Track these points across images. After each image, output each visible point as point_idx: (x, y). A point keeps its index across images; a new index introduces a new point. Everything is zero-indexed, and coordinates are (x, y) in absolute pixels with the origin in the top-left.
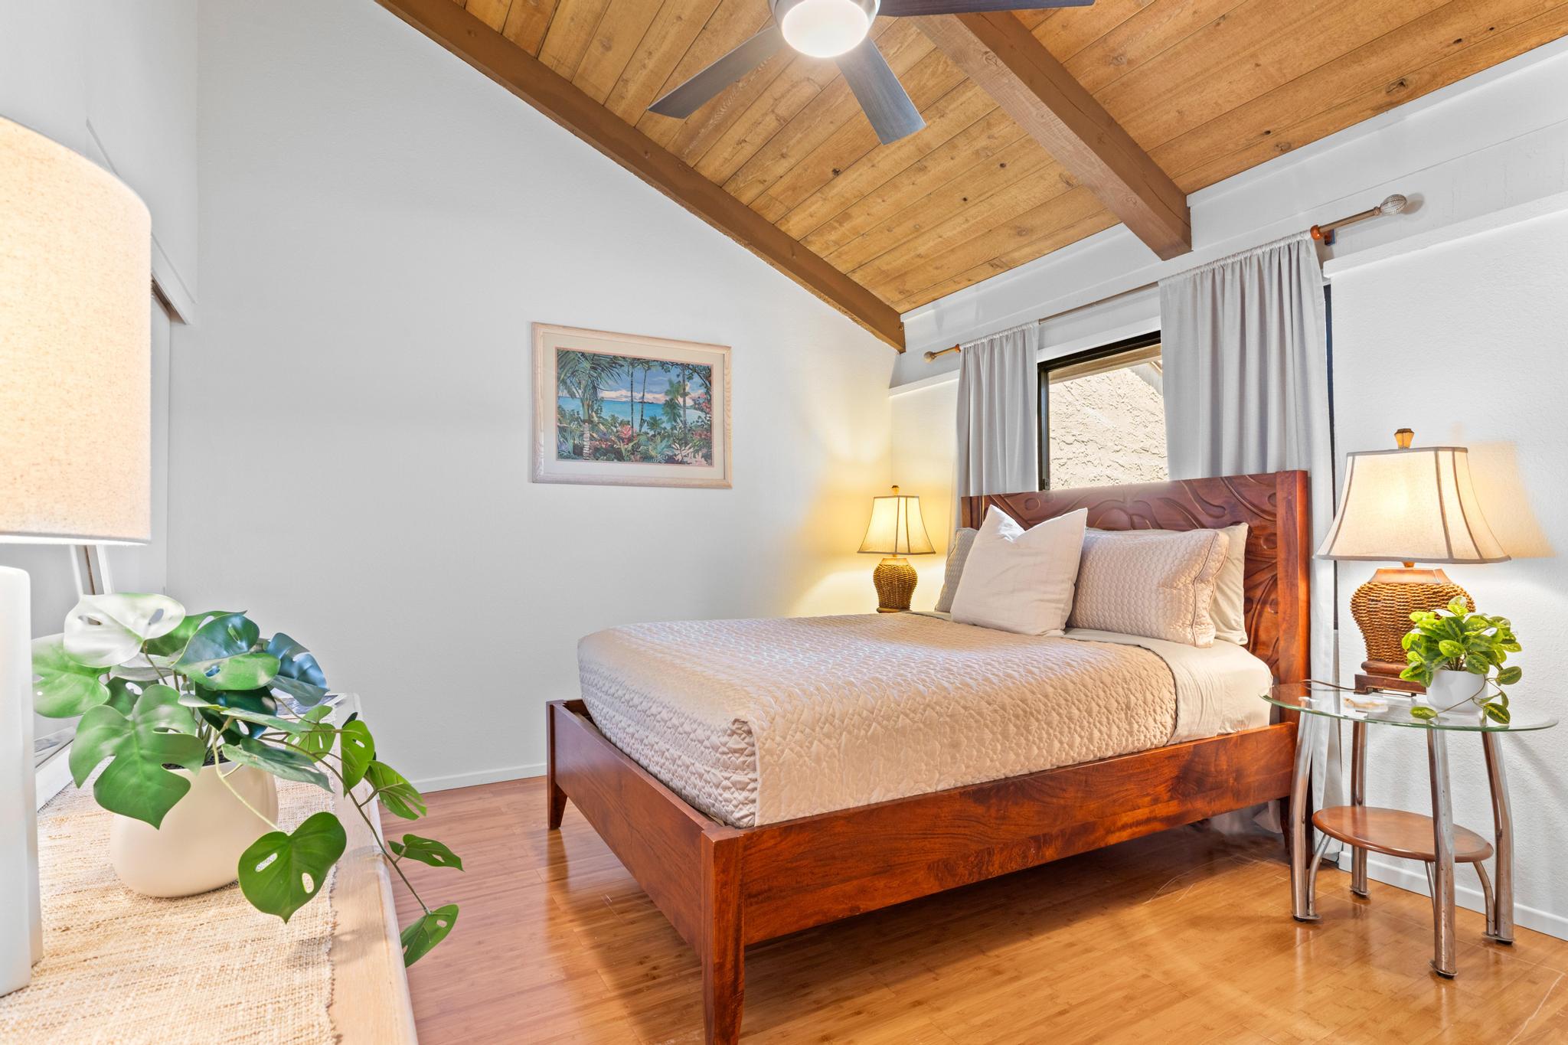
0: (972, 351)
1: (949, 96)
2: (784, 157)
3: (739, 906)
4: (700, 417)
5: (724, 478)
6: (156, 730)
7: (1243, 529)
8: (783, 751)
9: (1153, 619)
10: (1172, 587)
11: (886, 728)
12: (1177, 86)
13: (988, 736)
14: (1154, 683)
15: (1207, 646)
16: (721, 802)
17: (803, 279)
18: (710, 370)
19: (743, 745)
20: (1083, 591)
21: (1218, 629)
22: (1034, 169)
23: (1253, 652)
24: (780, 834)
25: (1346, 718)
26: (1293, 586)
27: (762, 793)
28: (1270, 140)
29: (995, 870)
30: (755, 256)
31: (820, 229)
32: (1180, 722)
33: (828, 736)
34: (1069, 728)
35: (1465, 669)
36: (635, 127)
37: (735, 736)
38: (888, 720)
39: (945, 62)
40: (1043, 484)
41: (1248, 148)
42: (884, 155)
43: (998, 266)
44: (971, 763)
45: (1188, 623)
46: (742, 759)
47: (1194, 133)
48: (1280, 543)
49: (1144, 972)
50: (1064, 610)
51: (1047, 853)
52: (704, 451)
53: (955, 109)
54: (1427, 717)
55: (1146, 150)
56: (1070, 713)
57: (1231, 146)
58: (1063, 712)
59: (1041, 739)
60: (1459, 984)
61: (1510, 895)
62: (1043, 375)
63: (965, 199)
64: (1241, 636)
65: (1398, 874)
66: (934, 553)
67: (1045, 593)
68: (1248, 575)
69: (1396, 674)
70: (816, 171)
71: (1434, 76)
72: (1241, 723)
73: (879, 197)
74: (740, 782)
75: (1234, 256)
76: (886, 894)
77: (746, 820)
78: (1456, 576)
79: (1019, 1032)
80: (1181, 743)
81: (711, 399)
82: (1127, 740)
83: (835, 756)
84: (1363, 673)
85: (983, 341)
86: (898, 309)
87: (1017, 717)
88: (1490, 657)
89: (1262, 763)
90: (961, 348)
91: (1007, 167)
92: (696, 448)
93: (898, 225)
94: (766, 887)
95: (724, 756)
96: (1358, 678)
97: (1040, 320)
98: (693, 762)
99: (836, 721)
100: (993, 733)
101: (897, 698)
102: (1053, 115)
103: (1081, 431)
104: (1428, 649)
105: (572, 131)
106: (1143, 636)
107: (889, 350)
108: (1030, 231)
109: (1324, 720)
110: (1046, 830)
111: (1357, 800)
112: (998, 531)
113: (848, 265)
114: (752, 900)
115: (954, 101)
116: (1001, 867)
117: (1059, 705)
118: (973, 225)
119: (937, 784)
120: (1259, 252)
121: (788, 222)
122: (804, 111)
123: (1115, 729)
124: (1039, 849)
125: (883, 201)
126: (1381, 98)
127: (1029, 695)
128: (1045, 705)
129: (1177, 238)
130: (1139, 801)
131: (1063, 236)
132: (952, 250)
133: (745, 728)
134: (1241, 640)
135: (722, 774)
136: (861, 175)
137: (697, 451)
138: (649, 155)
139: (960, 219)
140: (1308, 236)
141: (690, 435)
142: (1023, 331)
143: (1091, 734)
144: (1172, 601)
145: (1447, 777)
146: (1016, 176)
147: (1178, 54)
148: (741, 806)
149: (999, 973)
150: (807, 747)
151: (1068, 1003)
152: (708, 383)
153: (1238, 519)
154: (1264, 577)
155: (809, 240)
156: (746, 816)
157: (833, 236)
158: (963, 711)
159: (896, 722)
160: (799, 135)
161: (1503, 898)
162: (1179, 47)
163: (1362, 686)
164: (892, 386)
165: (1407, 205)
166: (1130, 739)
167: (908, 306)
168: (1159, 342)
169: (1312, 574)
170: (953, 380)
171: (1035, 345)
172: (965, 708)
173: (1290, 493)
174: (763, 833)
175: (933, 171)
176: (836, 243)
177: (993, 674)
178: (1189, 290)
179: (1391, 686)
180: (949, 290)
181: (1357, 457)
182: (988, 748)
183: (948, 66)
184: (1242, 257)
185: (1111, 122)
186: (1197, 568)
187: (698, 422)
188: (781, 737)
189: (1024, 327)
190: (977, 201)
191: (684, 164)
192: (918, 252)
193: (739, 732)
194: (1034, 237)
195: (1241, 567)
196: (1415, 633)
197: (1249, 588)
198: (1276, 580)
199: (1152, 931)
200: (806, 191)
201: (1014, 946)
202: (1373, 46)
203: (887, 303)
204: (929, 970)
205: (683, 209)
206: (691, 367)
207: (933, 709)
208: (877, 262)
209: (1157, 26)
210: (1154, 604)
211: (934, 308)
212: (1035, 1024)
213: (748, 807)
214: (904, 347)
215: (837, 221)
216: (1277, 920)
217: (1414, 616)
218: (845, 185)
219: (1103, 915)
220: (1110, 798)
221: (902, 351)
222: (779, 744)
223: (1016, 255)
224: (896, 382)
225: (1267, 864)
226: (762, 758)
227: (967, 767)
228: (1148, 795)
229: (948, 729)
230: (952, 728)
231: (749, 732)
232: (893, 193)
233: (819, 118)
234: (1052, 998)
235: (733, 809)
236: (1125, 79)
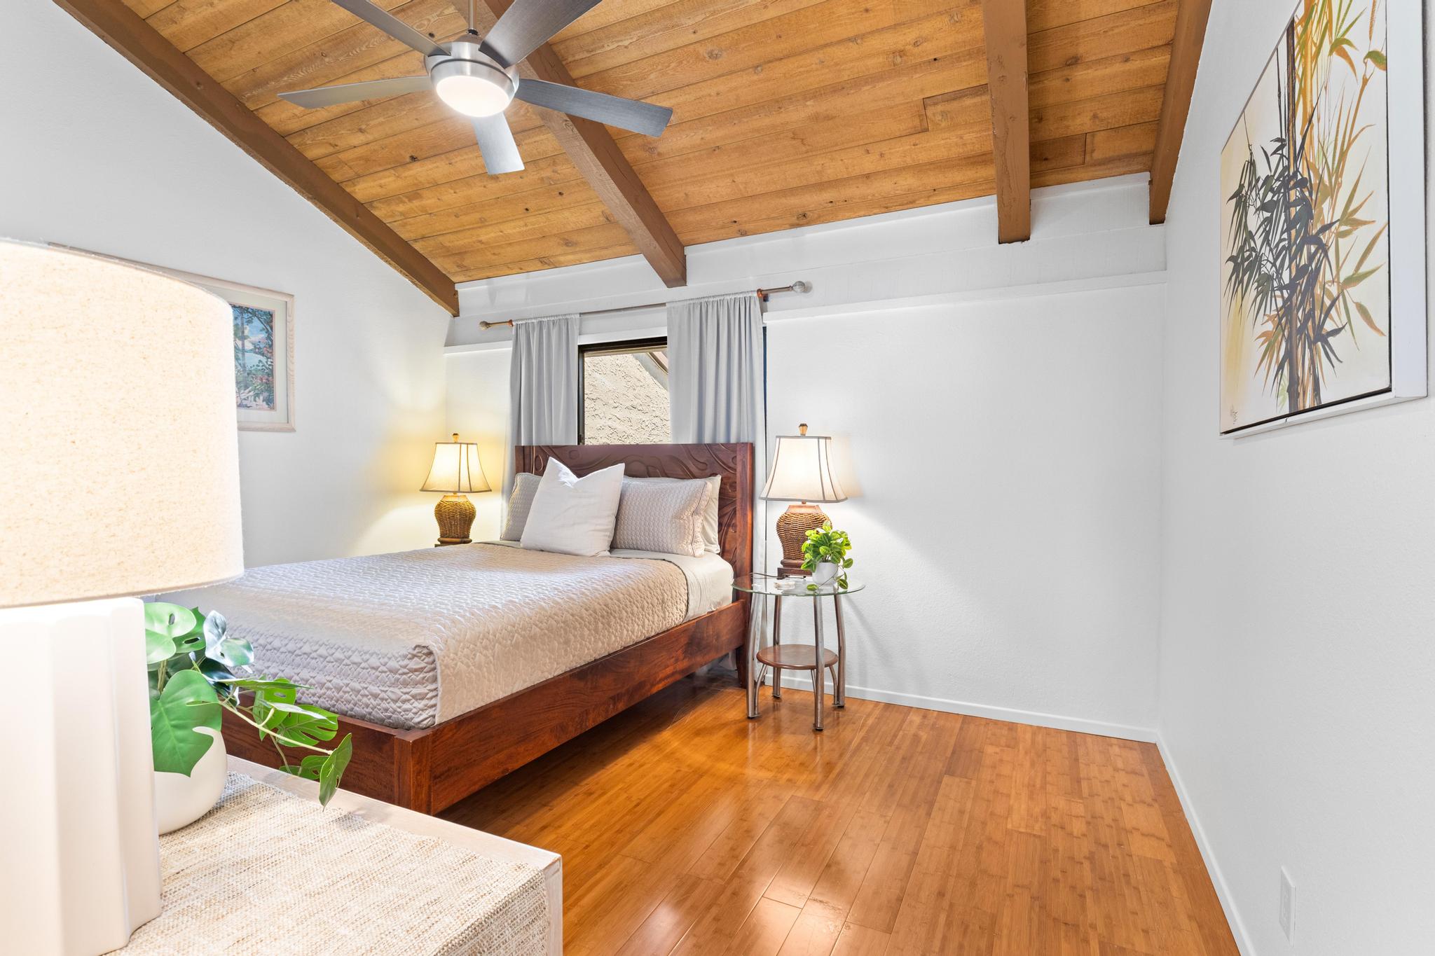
0: (523, 327)
1: (526, 133)
2: (361, 132)
3: (430, 787)
4: (260, 361)
5: (288, 422)
6: (188, 704)
7: (719, 478)
8: (456, 665)
9: (669, 541)
10: (680, 518)
11: (524, 637)
12: (687, 178)
13: (586, 632)
14: (676, 584)
15: (701, 556)
16: (400, 713)
17: (367, 239)
18: (271, 316)
19: (423, 665)
20: (621, 522)
21: (706, 545)
22: (583, 203)
23: (722, 557)
24: (456, 727)
25: (771, 594)
26: (745, 515)
27: (442, 698)
28: (736, 227)
29: (590, 724)
30: (319, 210)
31: (387, 200)
32: (690, 607)
33: (486, 648)
34: (632, 620)
35: (829, 561)
36: (184, 53)
37: (416, 659)
38: (525, 630)
39: (527, 109)
40: (581, 438)
41: (723, 227)
42: (462, 158)
43: (546, 263)
44: (576, 653)
45: (689, 542)
46: (421, 676)
47: (694, 209)
48: (738, 488)
49: (677, 769)
50: (609, 537)
51: (619, 707)
52: (266, 394)
53: (529, 144)
54: (813, 590)
55: (662, 211)
56: (632, 610)
57: (714, 224)
58: (629, 610)
59: (616, 630)
60: (825, 732)
61: (844, 681)
62: (580, 355)
63: (527, 210)
64: (716, 548)
65: (793, 681)
66: (491, 491)
67: (597, 525)
68: (720, 509)
69: (799, 566)
70: (393, 152)
71: (819, 217)
72: (719, 603)
73: (451, 189)
74: (420, 694)
75: (714, 297)
76: (527, 754)
77: (425, 722)
78: (825, 510)
79: (614, 824)
80: (689, 621)
81: (272, 344)
82: (662, 623)
83: (491, 662)
84: (781, 566)
85: (533, 321)
86: (454, 279)
87: (603, 617)
88: (840, 554)
89: (729, 627)
90: (514, 323)
91: (564, 196)
92: (256, 392)
93: (465, 214)
94: (446, 768)
95: (404, 676)
96: (779, 570)
97: (580, 314)
98: (366, 686)
99: (491, 636)
100: (589, 630)
101: (529, 613)
102: (608, 177)
103: (592, 391)
104: (814, 552)
105: (102, 37)
106: (663, 552)
107: (444, 313)
108: (575, 244)
109: (762, 595)
110: (619, 691)
111: (776, 642)
112: (559, 478)
113: (412, 235)
114: (438, 780)
115: (529, 137)
116: (594, 722)
117: (626, 606)
118: (531, 229)
119: (554, 672)
120: (728, 298)
121: (355, 185)
122: (392, 101)
123: (656, 617)
124: (614, 704)
125: (455, 193)
126: (794, 220)
127: (609, 601)
128: (619, 607)
129: (679, 276)
130: (668, 663)
131: (599, 253)
132: (510, 244)
133: (425, 651)
134: (717, 550)
135: (402, 690)
136: (437, 167)
137: (257, 395)
138: (202, 87)
139: (522, 223)
140: (755, 295)
141: (250, 379)
142: (567, 319)
143: (644, 622)
144: (680, 528)
145: (822, 622)
146: (570, 204)
147: (689, 159)
148: (421, 712)
149: (591, 794)
150: (472, 658)
151: (639, 799)
152: (269, 329)
153: (715, 472)
154: (729, 509)
155: (373, 205)
156: (426, 719)
157: (401, 208)
158: (571, 617)
159: (530, 631)
160: (381, 119)
161: (841, 683)
162: (691, 156)
163: (782, 574)
164: (447, 345)
165: (805, 287)
166: (664, 623)
167: (462, 278)
168: (666, 344)
169: (754, 509)
170: (507, 349)
171: (577, 332)
172: (572, 615)
173: (744, 457)
174: (444, 728)
175: (503, 183)
176: (402, 214)
177: (586, 589)
178: (686, 313)
179: (794, 573)
180: (502, 273)
181: (781, 439)
182: (586, 641)
183: (528, 112)
184: (718, 299)
185: (643, 188)
186: (695, 505)
187: (258, 366)
188: (454, 653)
189: (568, 317)
190: (537, 213)
191: (242, 105)
192: (480, 239)
193: (420, 655)
194: (578, 249)
195: (717, 503)
196: (808, 542)
197: (721, 516)
198: (735, 511)
199: (675, 744)
200: (380, 165)
201: (596, 776)
202: (792, 191)
203: (444, 272)
204: (545, 805)
205: (241, 150)
206: (249, 310)
207: (553, 619)
208: (441, 239)
209: (679, 138)
210: (669, 530)
211: (487, 284)
212: (624, 816)
213: (427, 712)
214: (458, 312)
215: (407, 197)
216: (740, 721)
217: (808, 533)
218: (420, 171)
219: (645, 742)
220: (653, 663)
221: (456, 314)
222: (453, 660)
223: (562, 259)
224: (450, 342)
225: (729, 690)
226: (442, 672)
227: (574, 656)
228: (673, 657)
229: (562, 632)
230: (565, 630)
231: (430, 653)
232: (465, 188)
233: (405, 112)
234: (629, 798)
235: (413, 715)
236: (655, 163)
